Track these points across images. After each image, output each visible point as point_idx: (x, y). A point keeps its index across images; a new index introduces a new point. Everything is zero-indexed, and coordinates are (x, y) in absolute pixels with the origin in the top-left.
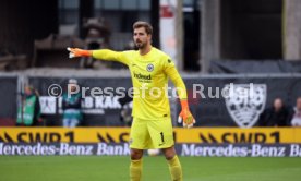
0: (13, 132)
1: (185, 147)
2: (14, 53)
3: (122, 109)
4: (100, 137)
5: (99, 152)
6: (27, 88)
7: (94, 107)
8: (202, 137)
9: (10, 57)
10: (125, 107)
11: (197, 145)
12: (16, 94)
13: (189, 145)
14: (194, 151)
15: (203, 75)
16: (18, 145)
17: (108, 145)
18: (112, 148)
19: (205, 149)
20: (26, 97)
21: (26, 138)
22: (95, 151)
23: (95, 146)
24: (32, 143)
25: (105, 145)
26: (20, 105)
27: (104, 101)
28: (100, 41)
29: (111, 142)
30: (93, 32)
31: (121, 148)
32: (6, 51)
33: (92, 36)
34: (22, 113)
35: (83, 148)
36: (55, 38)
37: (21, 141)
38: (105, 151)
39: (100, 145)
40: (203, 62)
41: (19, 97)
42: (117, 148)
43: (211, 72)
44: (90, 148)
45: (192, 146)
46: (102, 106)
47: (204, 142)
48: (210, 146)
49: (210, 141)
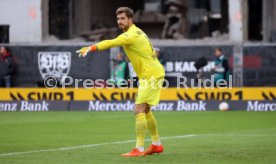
0: (108, 92)
1: (250, 103)
2: (107, 26)
3: (197, 72)
4: (179, 96)
5: (178, 109)
6: (119, 55)
7: (174, 71)
8: (264, 95)
9: (104, 30)
10: (200, 70)
11: (260, 102)
12: (109, 60)
13: (253, 102)
14: (257, 107)
15: (265, 43)
16: (111, 102)
17: (186, 102)
18: (189, 105)
19: (267, 105)
20: (117, 62)
21: (118, 97)
22: (175, 107)
23: (175, 103)
24: (123, 101)
25: (183, 103)
26: (112, 70)
27: (182, 66)
28: (179, 16)
29: (189, 100)
30: (173, 8)
31: (197, 105)
32: (101, 24)
33: (172, 12)
34: (115, 76)
35: (165, 105)
36: (141, 14)
37: (114, 100)
38: (184, 108)
39: (179, 103)
40: (264, 33)
41: (112, 63)
42: (193, 105)
43: (271, 41)
44: (171, 105)
45: (256, 103)
46: (181, 70)
47: (266, 99)
48: (271, 102)
49: (271, 99)
